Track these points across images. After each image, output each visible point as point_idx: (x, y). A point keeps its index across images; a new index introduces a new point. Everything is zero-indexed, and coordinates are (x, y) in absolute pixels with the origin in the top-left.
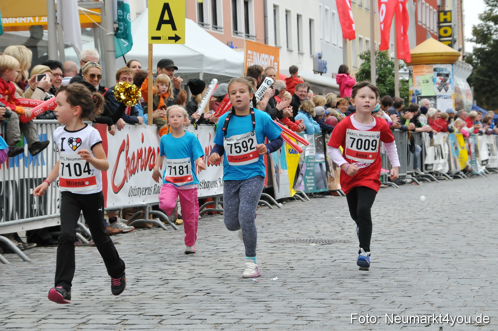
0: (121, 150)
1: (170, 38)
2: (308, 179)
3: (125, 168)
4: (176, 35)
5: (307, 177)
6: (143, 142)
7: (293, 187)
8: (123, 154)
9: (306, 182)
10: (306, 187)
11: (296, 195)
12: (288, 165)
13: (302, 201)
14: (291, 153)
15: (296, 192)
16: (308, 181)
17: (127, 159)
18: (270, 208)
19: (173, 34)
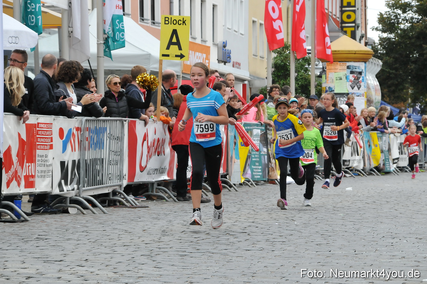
0: (144, 140)
1: (177, 56)
2: (254, 168)
3: (147, 154)
4: (181, 54)
5: (253, 167)
6: (155, 135)
7: (243, 175)
8: (145, 143)
9: (252, 171)
10: (253, 176)
11: (245, 181)
12: (240, 156)
13: (249, 186)
14: (242, 146)
15: (244, 179)
16: (254, 170)
17: (148, 147)
18: (230, 191)
19: (179, 53)
